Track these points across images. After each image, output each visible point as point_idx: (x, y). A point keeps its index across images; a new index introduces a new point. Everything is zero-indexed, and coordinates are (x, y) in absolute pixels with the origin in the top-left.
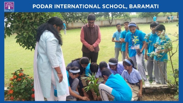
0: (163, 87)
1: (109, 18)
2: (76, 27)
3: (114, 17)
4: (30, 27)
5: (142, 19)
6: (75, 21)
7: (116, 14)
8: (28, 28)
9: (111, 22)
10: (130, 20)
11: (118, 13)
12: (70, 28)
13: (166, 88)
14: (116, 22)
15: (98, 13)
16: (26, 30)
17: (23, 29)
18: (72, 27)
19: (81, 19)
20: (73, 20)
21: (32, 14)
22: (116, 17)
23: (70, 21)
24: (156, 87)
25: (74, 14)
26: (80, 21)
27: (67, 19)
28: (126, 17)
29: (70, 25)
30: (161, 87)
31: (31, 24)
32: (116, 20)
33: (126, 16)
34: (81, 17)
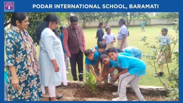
0: (160, 89)
1: (127, 18)
2: (94, 26)
3: (133, 17)
4: (35, 26)
5: (163, 20)
6: (92, 21)
7: (134, 15)
8: (34, 26)
9: (129, 22)
10: (150, 20)
11: (137, 13)
12: (87, 27)
13: (163, 90)
14: (134, 22)
15: (116, 13)
16: (32, 28)
17: (29, 28)
18: (90, 26)
19: (98, 19)
20: (91, 20)
21: (37, 15)
22: (134, 17)
23: (87, 21)
24: (153, 89)
25: (92, 14)
26: (97, 20)
27: (84, 18)
28: (145, 18)
29: (87, 24)
30: (158, 89)
31: (36, 23)
32: (134, 20)
33: (145, 16)
34: (98, 16)
